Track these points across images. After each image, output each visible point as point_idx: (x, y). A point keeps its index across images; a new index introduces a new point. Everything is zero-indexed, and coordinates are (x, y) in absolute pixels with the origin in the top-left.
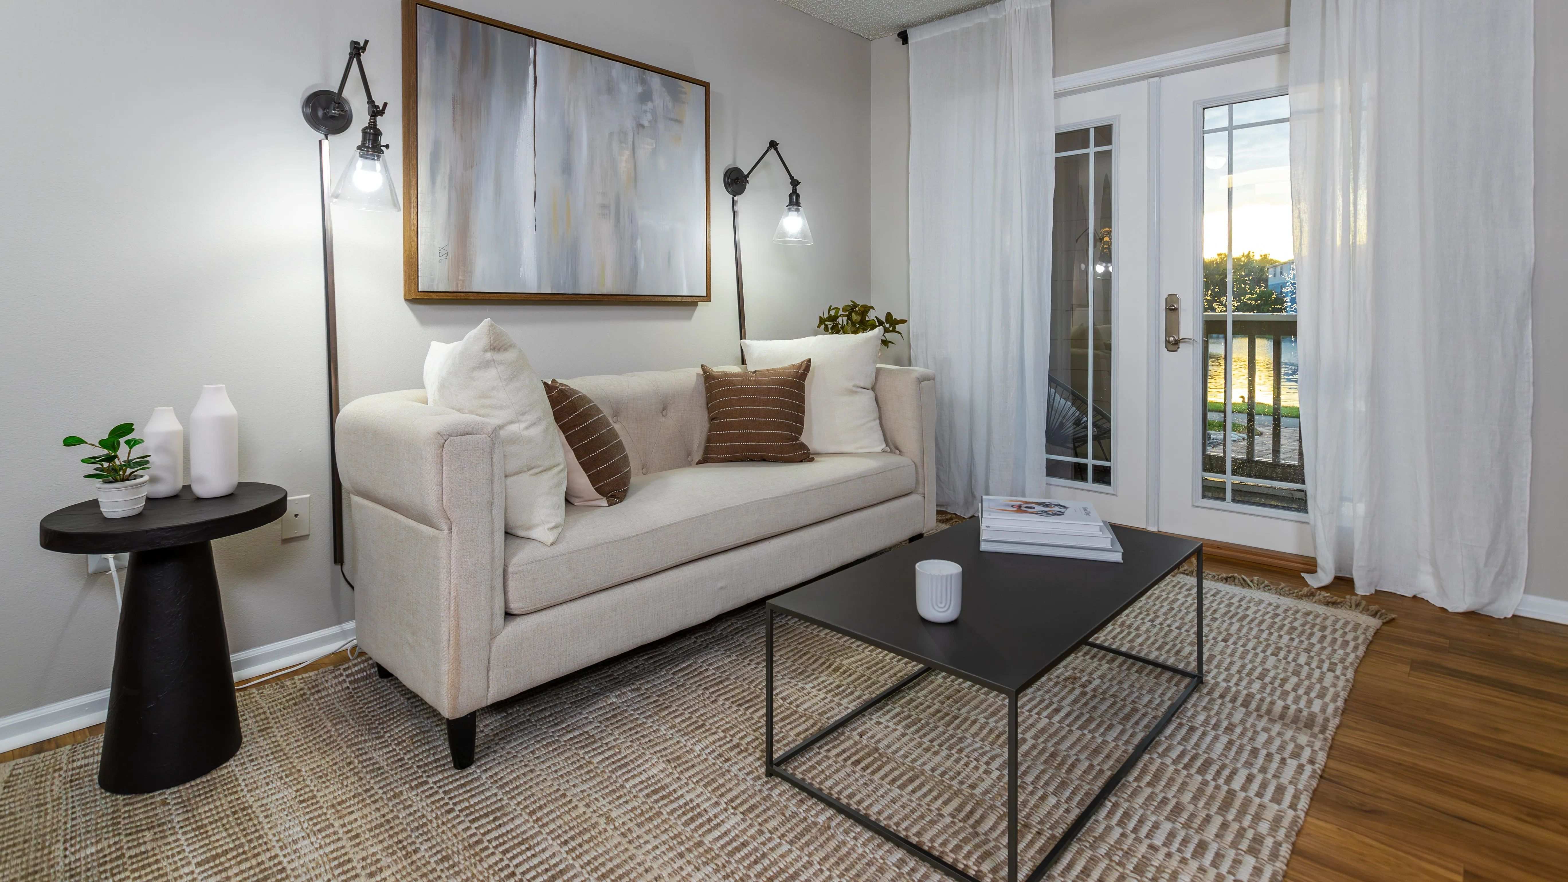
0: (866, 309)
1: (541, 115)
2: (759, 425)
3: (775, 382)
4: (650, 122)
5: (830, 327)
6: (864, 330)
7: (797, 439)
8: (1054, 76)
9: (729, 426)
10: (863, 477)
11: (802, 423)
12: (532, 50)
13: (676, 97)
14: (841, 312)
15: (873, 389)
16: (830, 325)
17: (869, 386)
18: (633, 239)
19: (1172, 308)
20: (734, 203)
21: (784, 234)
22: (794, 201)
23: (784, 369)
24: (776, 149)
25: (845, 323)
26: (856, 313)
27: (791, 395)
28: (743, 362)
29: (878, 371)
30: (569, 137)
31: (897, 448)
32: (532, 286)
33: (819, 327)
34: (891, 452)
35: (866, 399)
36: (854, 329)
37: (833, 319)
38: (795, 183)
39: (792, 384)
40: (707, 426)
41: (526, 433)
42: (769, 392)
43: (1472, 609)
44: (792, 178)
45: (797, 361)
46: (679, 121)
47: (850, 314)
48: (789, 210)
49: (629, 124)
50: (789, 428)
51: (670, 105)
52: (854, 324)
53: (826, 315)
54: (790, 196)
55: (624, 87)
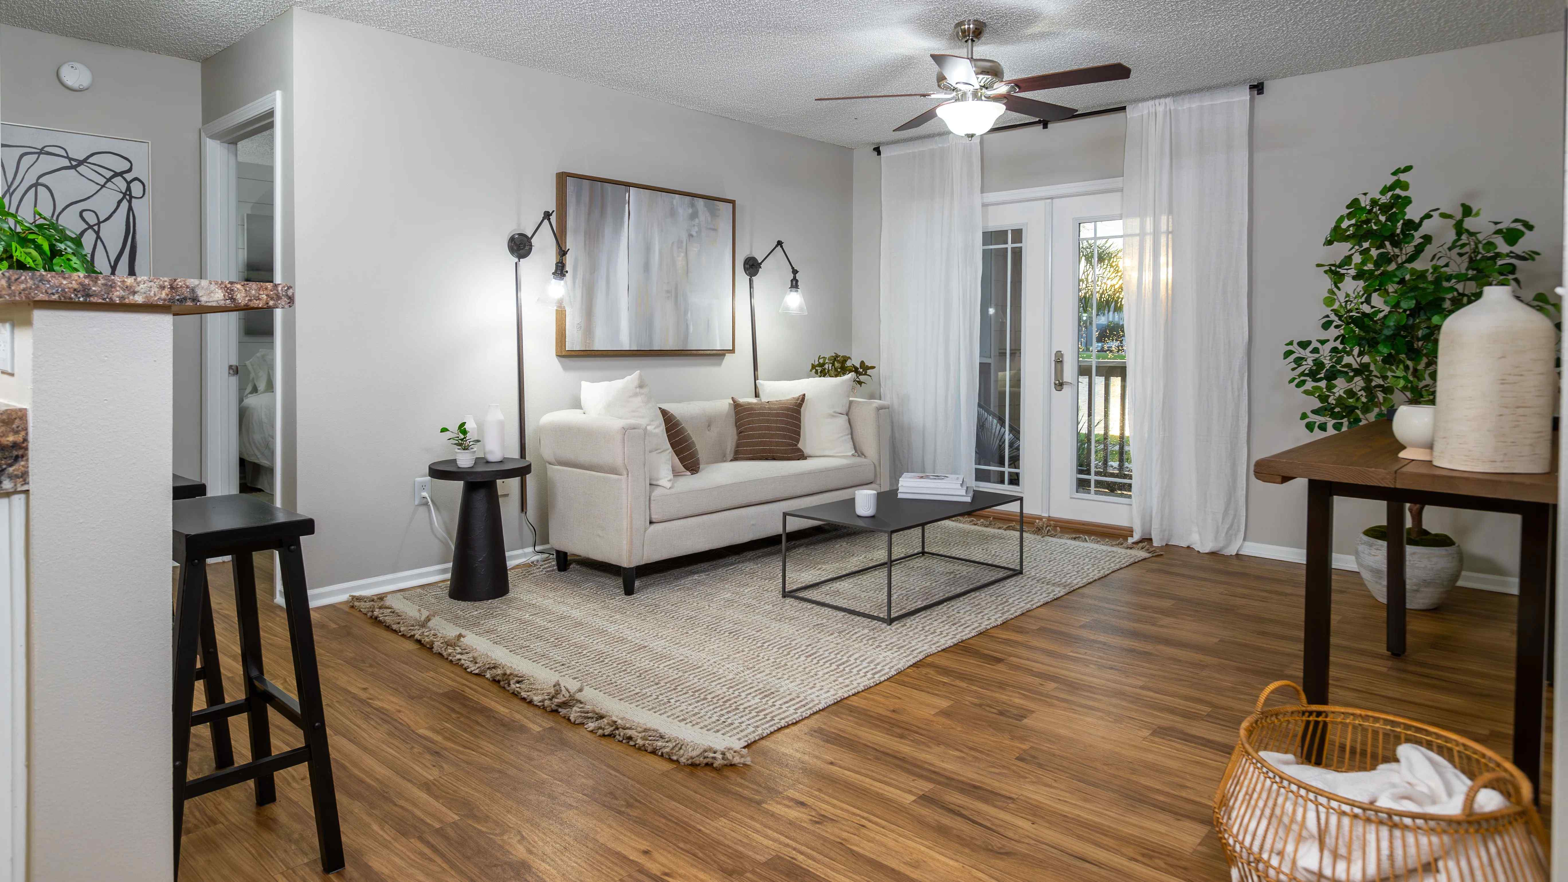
0: (846, 359)
1: (632, 236)
2: (772, 436)
3: (782, 409)
4: (696, 232)
5: (819, 371)
6: (844, 374)
7: (796, 445)
8: (982, 192)
9: (749, 437)
10: (838, 469)
11: (799, 435)
12: (627, 195)
13: (713, 214)
14: (827, 361)
15: (847, 414)
16: (819, 369)
17: (845, 413)
18: (686, 313)
19: (1059, 361)
20: (750, 280)
21: (787, 308)
22: (795, 284)
23: (788, 400)
24: (782, 247)
25: (830, 368)
26: (838, 361)
27: (792, 417)
28: (757, 395)
29: (851, 402)
30: (648, 249)
31: (863, 454)
32: (626, 347)
33: (811, 371)
34: (859, 456)
35: (842, 421)
36: (836, 373)
37: (822, 365)
38: (795, 272)
39: (793, 410)
40: (736, 437)
41: (654, 431)
42: (777, 415)
43: (1214, 550)
44: (793, 268)
45: (797, 396)
46: (715, 230)
47: (834, 362)
48: (791, 291)
49: (684, 236)
50: (791, 438)
51: (709, 219)
52: (836, 369)
53: (817, 363)
54: (792, 281)
55: (681, 211)
